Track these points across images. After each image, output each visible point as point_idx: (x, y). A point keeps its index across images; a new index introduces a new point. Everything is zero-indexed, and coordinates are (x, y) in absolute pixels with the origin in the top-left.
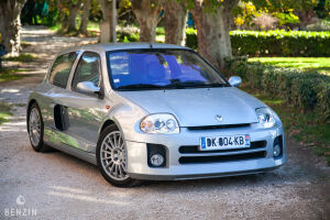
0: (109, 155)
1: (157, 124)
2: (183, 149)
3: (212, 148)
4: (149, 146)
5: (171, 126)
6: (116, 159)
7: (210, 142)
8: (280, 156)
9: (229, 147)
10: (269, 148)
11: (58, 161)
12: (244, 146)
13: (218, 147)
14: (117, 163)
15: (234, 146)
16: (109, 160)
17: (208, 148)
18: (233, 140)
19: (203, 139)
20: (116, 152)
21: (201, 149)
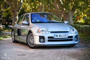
0: (30, 40)
1: (42, 31)
2: (49, 37)
3: (57, 37)
4: (40, 37)
5: (46, 31)
6: (32, 41)
7: (57, 36)
8: (77, 41)
9: (62, 37)
10: (73, 38)
11: (18, 44)
12: (66, 37)
13: (59, 37)
14: (32, 42)
15: (63, 37)
16: (30, 41)
17: (56, 37)
18: (63, 35)
19: (55, 35)
20: (31, 39)
21: (54, 38)
